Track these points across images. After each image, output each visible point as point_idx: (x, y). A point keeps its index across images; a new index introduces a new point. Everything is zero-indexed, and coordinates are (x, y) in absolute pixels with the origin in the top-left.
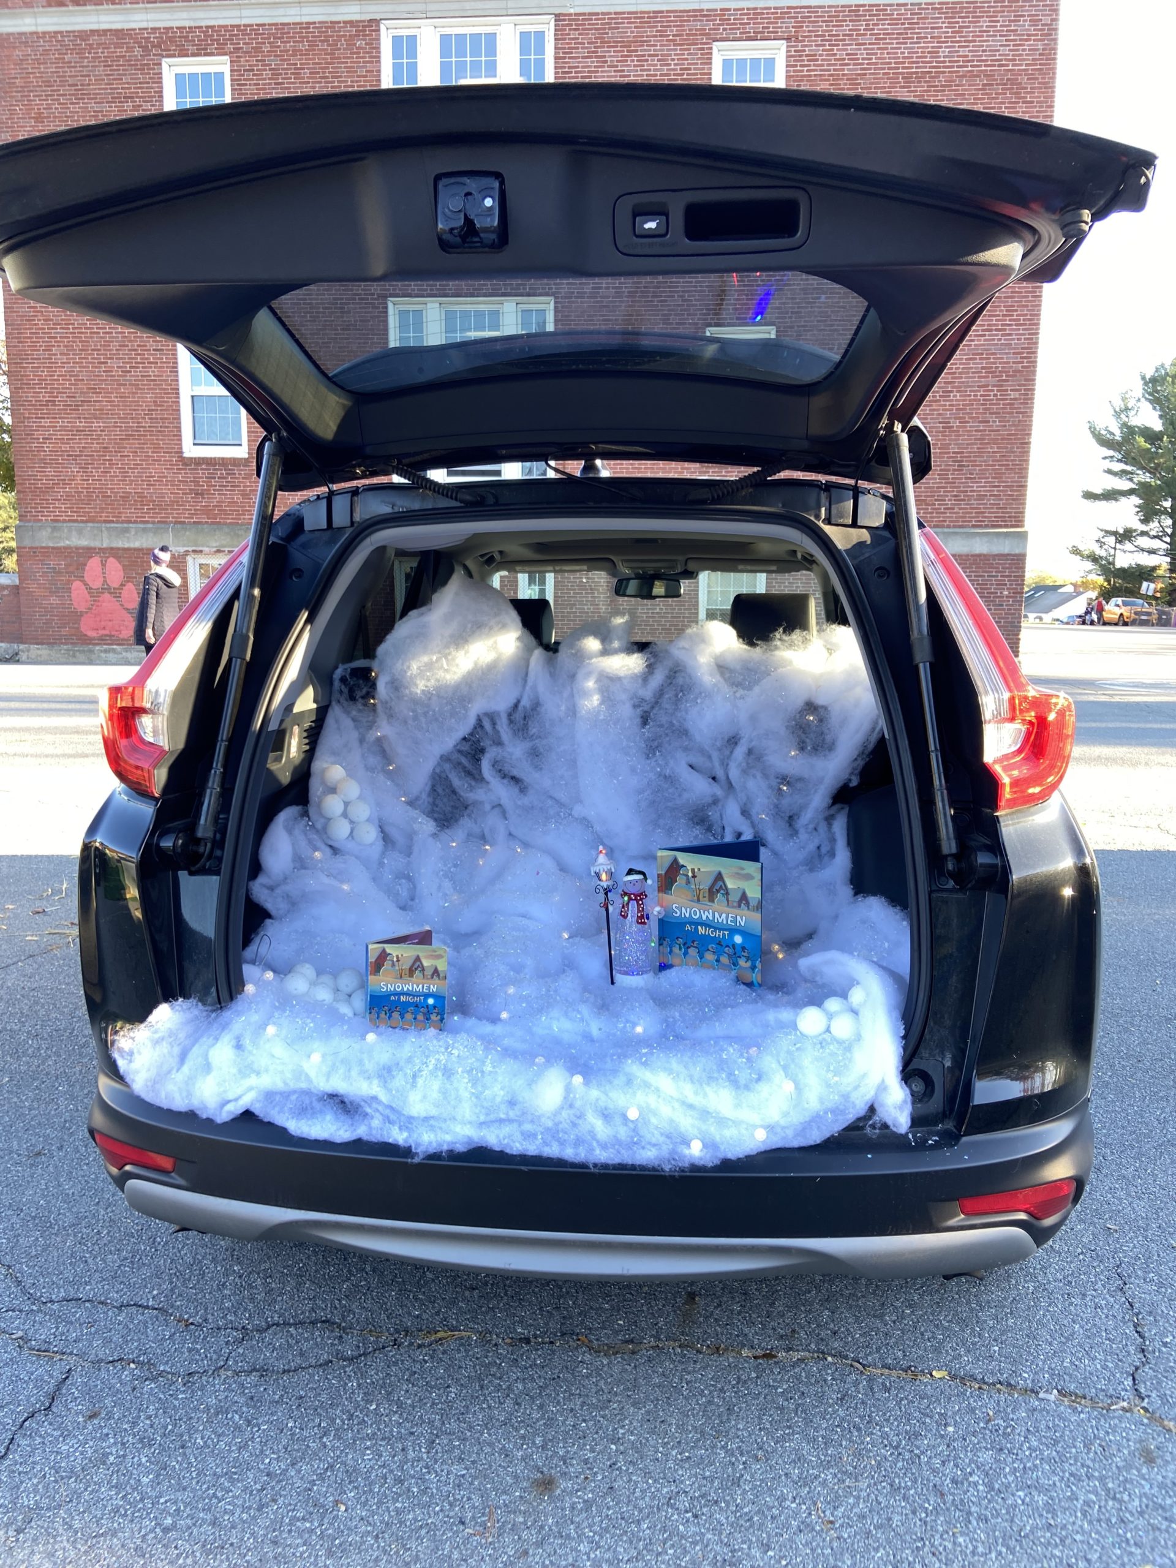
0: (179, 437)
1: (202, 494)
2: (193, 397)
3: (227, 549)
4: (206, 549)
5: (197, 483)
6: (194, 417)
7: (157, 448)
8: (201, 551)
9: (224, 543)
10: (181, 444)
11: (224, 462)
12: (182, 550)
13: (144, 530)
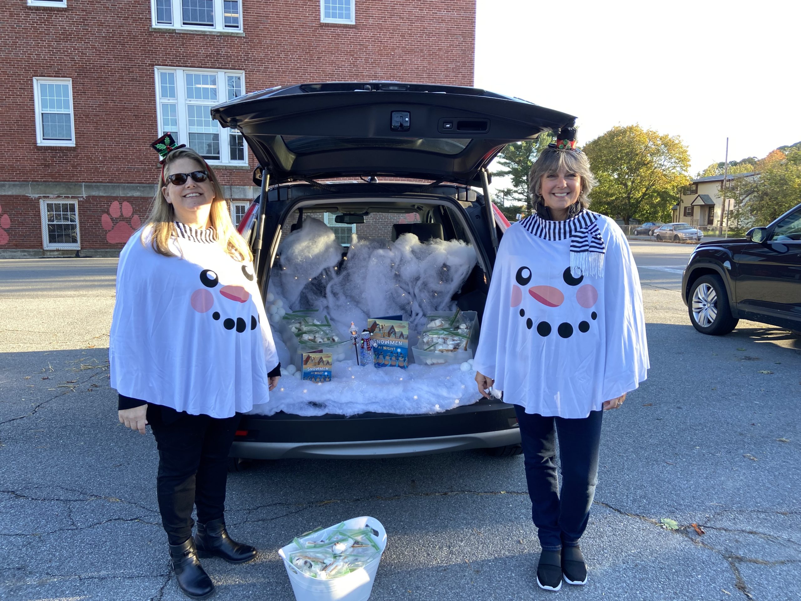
0: (35, 135)
1: (48, 166)
2: (42, 114)
3: (63, 196)
4: (51, 196)
5: (45, 160)
6: (43, 125)
7: (21, 141)
8: (48, 197)
9: (62, 192)
10: (36, 139)
11: (61, 149)
12: (37, 196)
13: (14, 185)
